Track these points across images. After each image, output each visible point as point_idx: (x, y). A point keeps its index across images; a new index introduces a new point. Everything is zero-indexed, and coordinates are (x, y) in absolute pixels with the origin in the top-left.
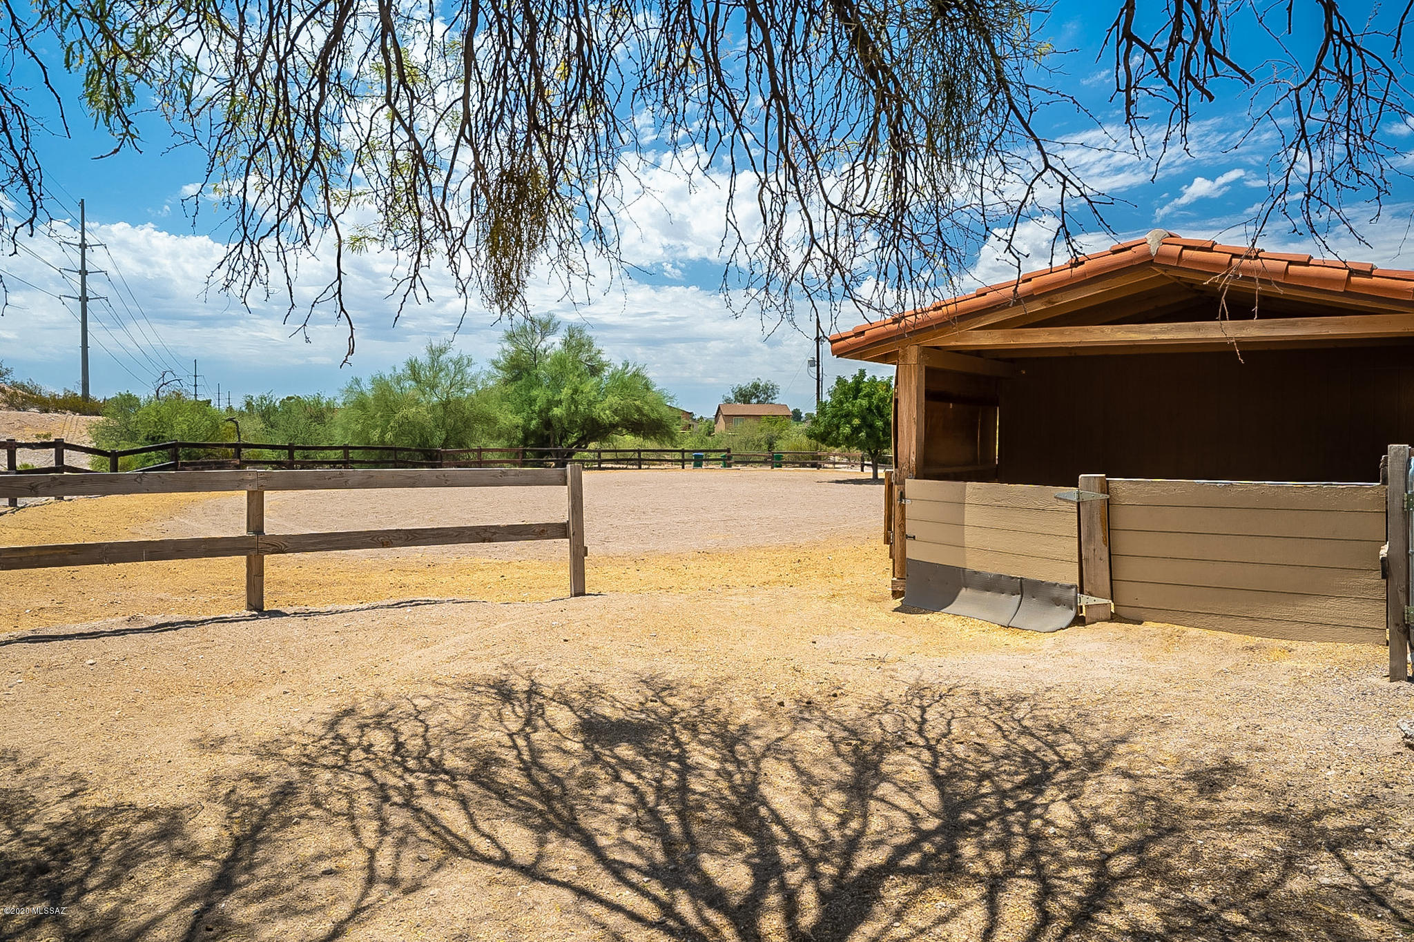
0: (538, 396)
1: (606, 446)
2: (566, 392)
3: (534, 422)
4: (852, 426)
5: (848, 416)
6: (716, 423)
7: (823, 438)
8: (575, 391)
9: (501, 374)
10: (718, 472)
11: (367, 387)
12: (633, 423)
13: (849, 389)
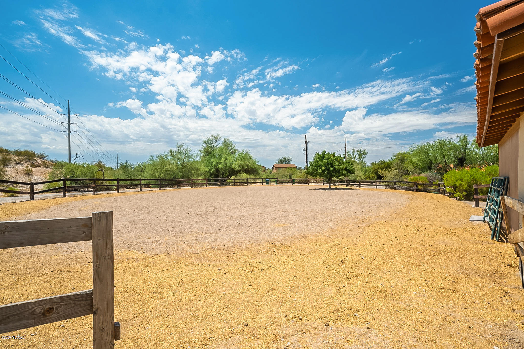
0: (214, 161)
1: (237, 177)
2: (223, 160)
3: (212, 170)
4: (322, 169)
5: (320, 166)
6: (273, 170)
7: (312, 174)
8: (226, 159)
9: (202, 154)
10: (274, 186)
11: (155, 158)
12: (245, 170)
13: (320, 157)
